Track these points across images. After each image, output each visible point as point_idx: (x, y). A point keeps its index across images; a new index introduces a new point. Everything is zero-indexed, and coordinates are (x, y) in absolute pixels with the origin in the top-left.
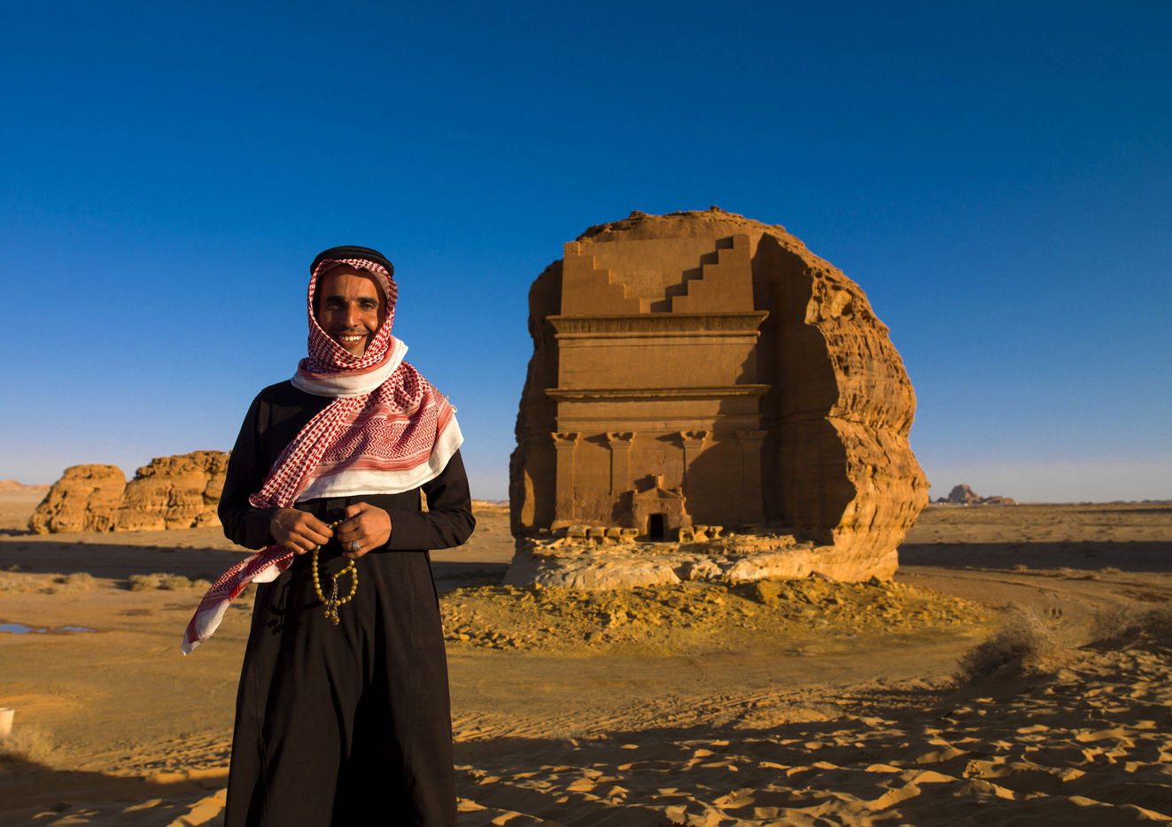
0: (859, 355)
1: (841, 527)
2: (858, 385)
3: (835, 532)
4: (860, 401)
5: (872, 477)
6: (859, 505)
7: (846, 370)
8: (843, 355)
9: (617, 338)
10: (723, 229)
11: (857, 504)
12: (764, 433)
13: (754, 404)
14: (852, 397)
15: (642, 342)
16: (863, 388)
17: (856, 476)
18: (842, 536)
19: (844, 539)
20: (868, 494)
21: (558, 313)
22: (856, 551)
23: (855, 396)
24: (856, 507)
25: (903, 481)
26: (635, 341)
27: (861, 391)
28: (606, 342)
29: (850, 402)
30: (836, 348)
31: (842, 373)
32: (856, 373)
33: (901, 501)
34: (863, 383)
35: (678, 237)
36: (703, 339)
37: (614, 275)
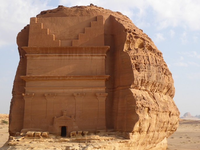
0: (145, 63)
1: (134, 132)
2: (144, 75)
3: (131, 134)
4: (144, 82)
5: (148, 112)
6: (141, 123)
7: (138, 70)
8: (138, 64)
9: (50, 56)
10: (94, 13)
11: (140, 123)
12: (107, 94)
13: (103, 83)
14: (141, 80)
15: (60, 58)
16: (146, 77)
17: (140, 112)
18: (134, 136)
19: (134, 137)
20: (145, 119)
21: (27, 46)
22: (142, 141)
23: (142, 80)
24: (140, 124)
25: (165, 113)
26: (57, 57)
27: (145, 78)
28: (46, 58)
29: (140, 82)
30: (135, 61)
31: (137, 71)
32: (142, 71)
33: (164, 121)
34: (146, 75)
35: (76, 16)
36: (84, 56)
37: (50, 31)
